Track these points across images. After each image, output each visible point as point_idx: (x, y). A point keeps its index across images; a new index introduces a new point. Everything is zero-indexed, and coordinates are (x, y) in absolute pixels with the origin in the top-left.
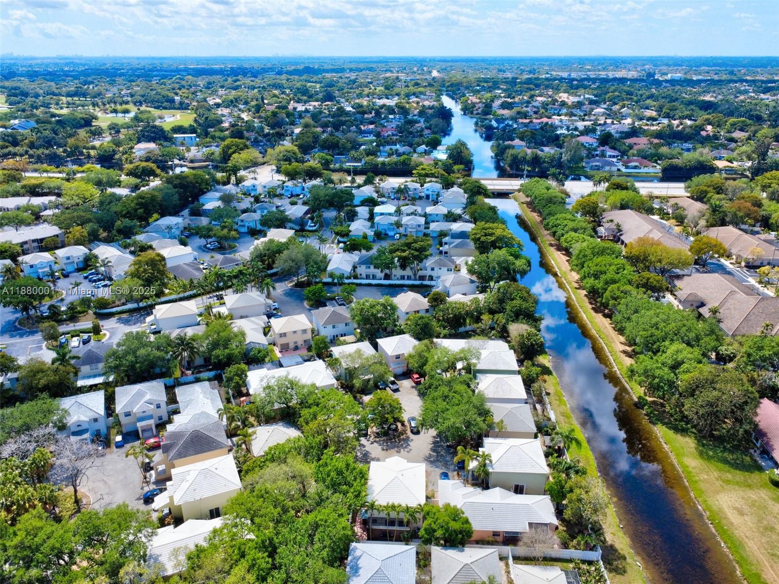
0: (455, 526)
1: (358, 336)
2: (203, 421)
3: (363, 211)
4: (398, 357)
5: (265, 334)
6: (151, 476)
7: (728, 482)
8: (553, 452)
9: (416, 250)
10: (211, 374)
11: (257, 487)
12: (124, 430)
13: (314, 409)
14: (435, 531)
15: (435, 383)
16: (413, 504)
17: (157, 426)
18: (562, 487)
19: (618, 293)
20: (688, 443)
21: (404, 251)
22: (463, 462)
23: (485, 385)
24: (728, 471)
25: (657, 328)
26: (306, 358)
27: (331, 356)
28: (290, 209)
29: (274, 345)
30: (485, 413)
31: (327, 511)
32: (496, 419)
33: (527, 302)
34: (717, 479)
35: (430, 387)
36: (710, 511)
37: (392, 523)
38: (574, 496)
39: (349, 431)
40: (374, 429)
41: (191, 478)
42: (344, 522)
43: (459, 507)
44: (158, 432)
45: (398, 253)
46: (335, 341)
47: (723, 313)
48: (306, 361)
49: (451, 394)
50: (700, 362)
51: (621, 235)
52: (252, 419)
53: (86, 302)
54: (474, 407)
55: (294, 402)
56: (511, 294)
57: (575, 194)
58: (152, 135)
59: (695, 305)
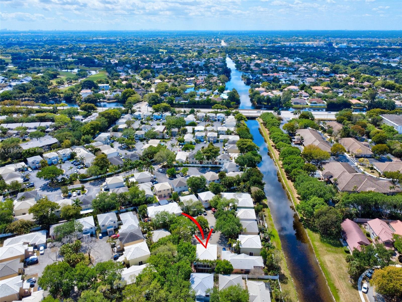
0: (227, 267)
1: (190, 191)
2: (132, 228)
3: (189, 129)
4: (206, 201)
5: (152, 190)
6: (115, 249)
7: (329, 251)
8: (265, 240)
9: (213, 152)
10: (132, 208)
11: (157, 254)
12: (102, 232)
13: (176, 224)
14: (220, 269)
15: (221, 213)
16: (212, 259)
17: (114, 230)
18: (266, 253)
19: (296, 173)
20: (317, 236)
21: (208, 153)
22: (231, 244)
23: (240, 213)
24: (330, 247)
25: (308, 190)
26: (169, 201)
27: (179, 200)
28: (157, 128)
29: (156, 195)
30: (239, 225)
31: (183, 262)
32: (244, 228)
33: (259, 177)
34: (325, 250)
35: (219, 215)
36: (321, 262)
37: (205, 266)
38: (270, 257)
39: (188, 233)
40: (198, 231)
41: (132, 250)
42: (189, 266)
43: (229, 261)
44: (115, 232)
45: (206, 154)
46: (180, 194)
47: (339, 181)
48: (169, 202)
49: (227, 218)
50: (323, 204)
51: (303, 142)
52: (151, 228)
53: (75, 176)
54: (235, 223)
55: (167, 221)
56: (252, 174)
57: (286, 118)
58: (89, 85)
59: (329, 177)
